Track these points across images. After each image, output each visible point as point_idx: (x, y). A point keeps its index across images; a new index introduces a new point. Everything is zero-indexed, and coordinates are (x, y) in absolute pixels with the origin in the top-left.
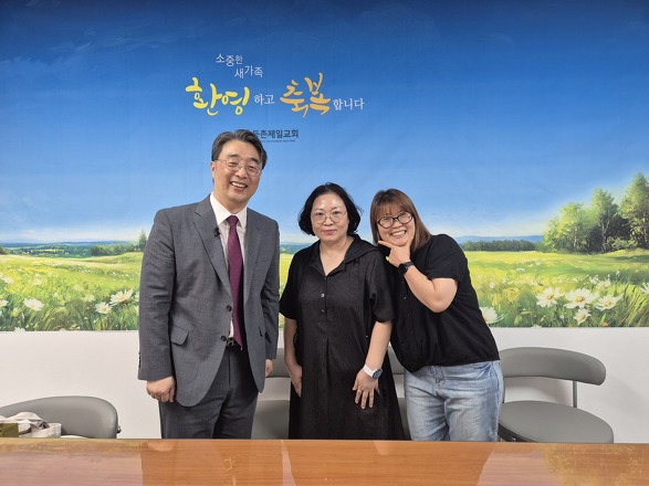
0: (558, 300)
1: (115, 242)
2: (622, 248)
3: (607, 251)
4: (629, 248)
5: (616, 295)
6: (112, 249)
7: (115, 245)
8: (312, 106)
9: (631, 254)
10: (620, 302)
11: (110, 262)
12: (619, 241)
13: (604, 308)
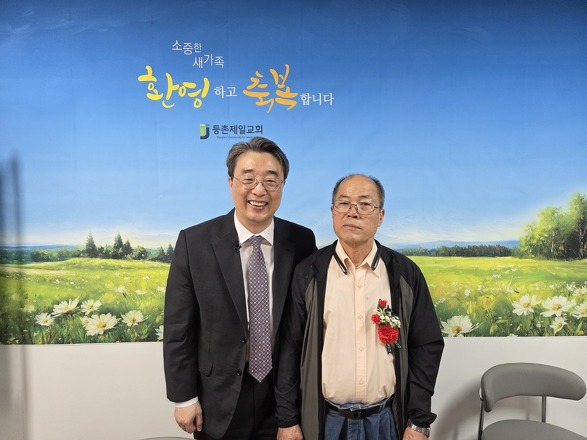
0: (535, 309)
1: (58, 247)
3: (584, 258)
6: (55, 255)
7: (59, 250)
8: (277, 100)
11: (52, 269)
13: (581, 316)
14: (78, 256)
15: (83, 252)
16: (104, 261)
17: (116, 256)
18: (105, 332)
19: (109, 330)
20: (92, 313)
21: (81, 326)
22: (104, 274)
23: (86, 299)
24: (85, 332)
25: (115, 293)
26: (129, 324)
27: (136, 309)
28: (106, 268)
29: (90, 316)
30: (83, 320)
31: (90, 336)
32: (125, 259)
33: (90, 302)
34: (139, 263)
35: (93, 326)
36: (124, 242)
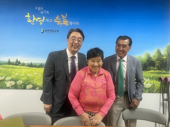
2: (153, 70)
3: (148, 70)
4: (155, 70)
5: (151, 83)
7: (0, 62)
9: (155, 72)
10: (152, 86)
12: (152, 68)
13: (147, 87)
14: (5, 64)
15: (7, 63)
16: (13, 66)
17: (16, 65)
18: (12, 86)
19: (13, 86)
20: (8, 80)
21: (5, 84)
22: (13, 69)
23: (7, 76)
24: (6, 86)
25: (15, 75)
26: (18, 84)
27: (21, 80)
28: (13, 68)
29: (7, 81)
30: (6, 82)
31: (7, 87)
32: (18, 65)
33: (8, 77)
34: (22, 67)
35: (8, 84)
36: (18, 61)
